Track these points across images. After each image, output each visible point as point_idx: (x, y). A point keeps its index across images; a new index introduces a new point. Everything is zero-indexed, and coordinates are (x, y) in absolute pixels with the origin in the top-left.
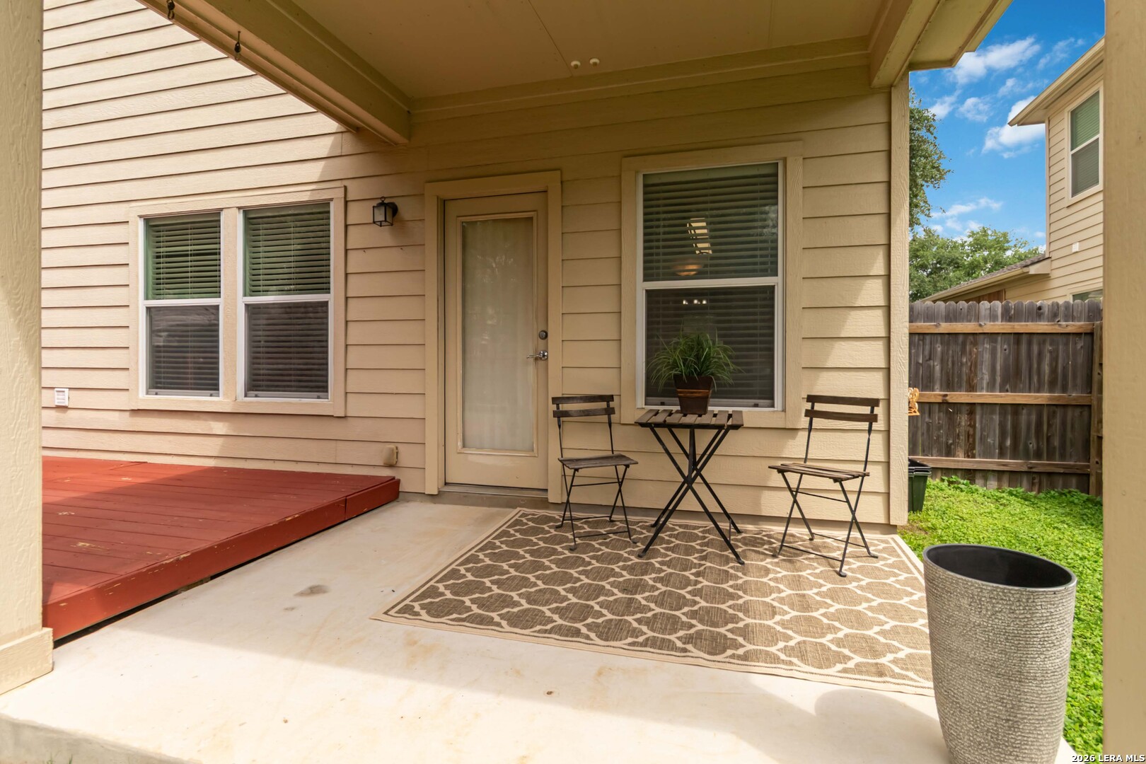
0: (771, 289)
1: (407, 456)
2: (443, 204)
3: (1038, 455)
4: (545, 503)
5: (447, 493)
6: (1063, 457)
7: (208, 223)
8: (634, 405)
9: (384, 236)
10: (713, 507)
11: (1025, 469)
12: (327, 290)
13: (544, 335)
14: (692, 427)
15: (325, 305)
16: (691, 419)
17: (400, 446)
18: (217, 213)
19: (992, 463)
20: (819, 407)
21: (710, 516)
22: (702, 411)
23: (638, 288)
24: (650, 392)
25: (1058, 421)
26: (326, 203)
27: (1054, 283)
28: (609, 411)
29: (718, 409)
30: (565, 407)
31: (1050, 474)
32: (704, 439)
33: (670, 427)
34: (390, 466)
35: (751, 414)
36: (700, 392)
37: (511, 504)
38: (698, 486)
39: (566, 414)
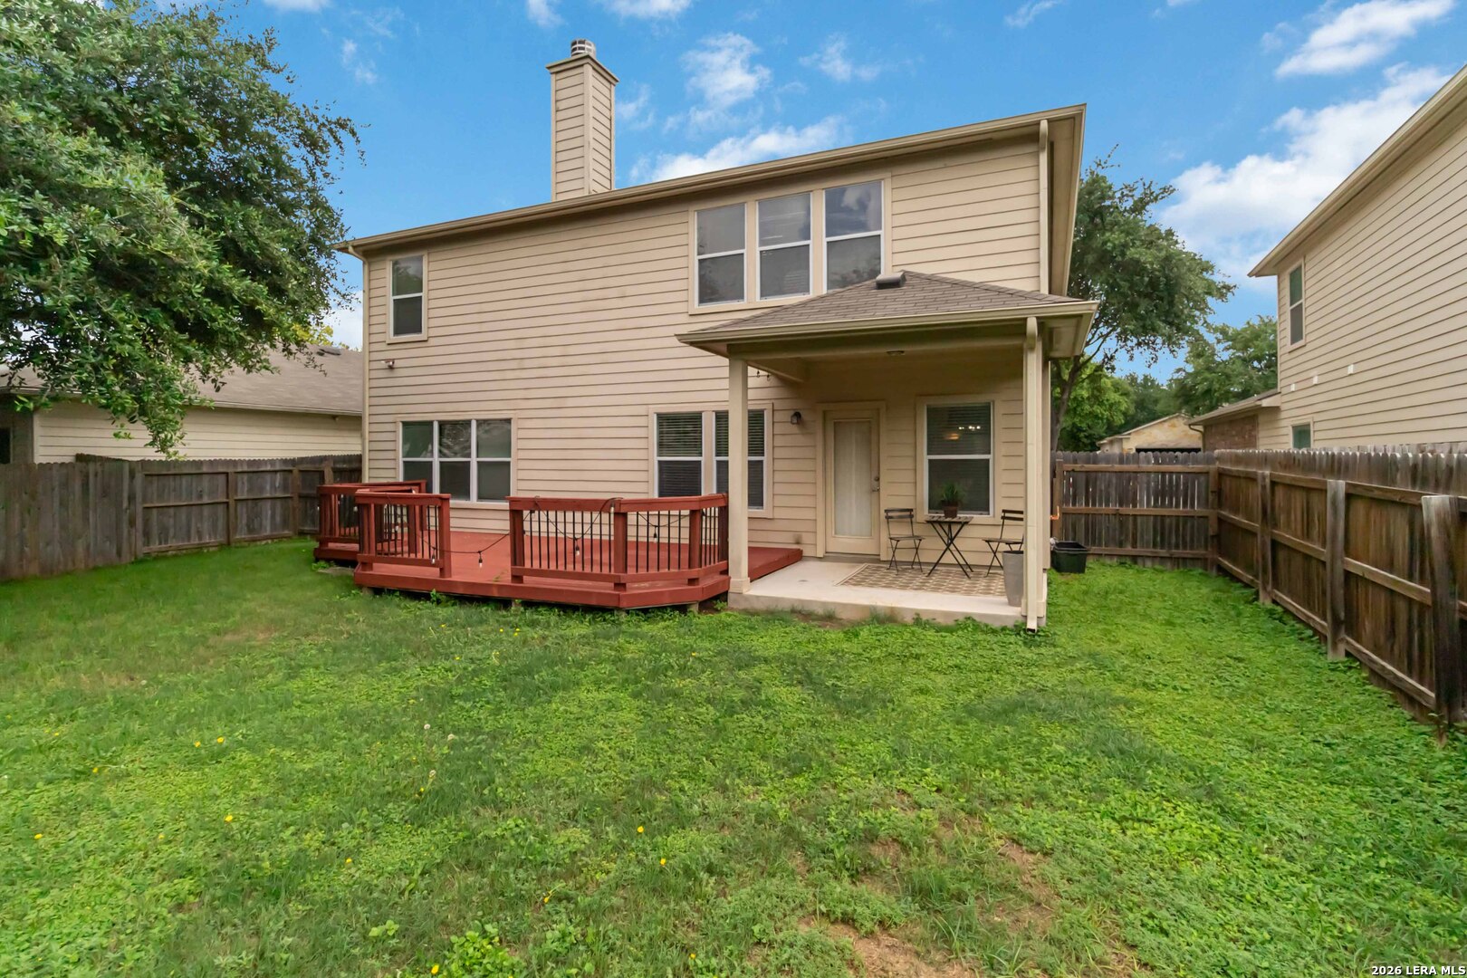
0: (988, 460)
1: (806, 538)
2: (825, 413)
3: (1177, 547)
4: (879, 561)
5: (828, 557)
6: (1192, 548)
7: (695, 419)
8: (924, 513)
9: (795, 429)
10: (962, 562)
11: (1168, 555)
12: (763, 454)
13: (878, 479)
14: (950, 524)
15: (761, 462)
16: (948, 519)
17: (804, 534)
18: (700, 413)
19: (1149, 551)
20: (1007, 515)
21: (961, 566)
22: (955, 516)
23: (925, 459)
24: (931, 507)
25: (1189, 525)
26: (762, 411)
27: (1283, 415)
28: (911, 516)
29: (962, 516)
30: (890, 514)
31: (1184, 559)
32: (955, 529)
33: (940, 523)
34: (798, 543)
35: (977, 518)
36: (953, 508)
37: (862, 562)
38: (952, 547)
39: (891, 517)
